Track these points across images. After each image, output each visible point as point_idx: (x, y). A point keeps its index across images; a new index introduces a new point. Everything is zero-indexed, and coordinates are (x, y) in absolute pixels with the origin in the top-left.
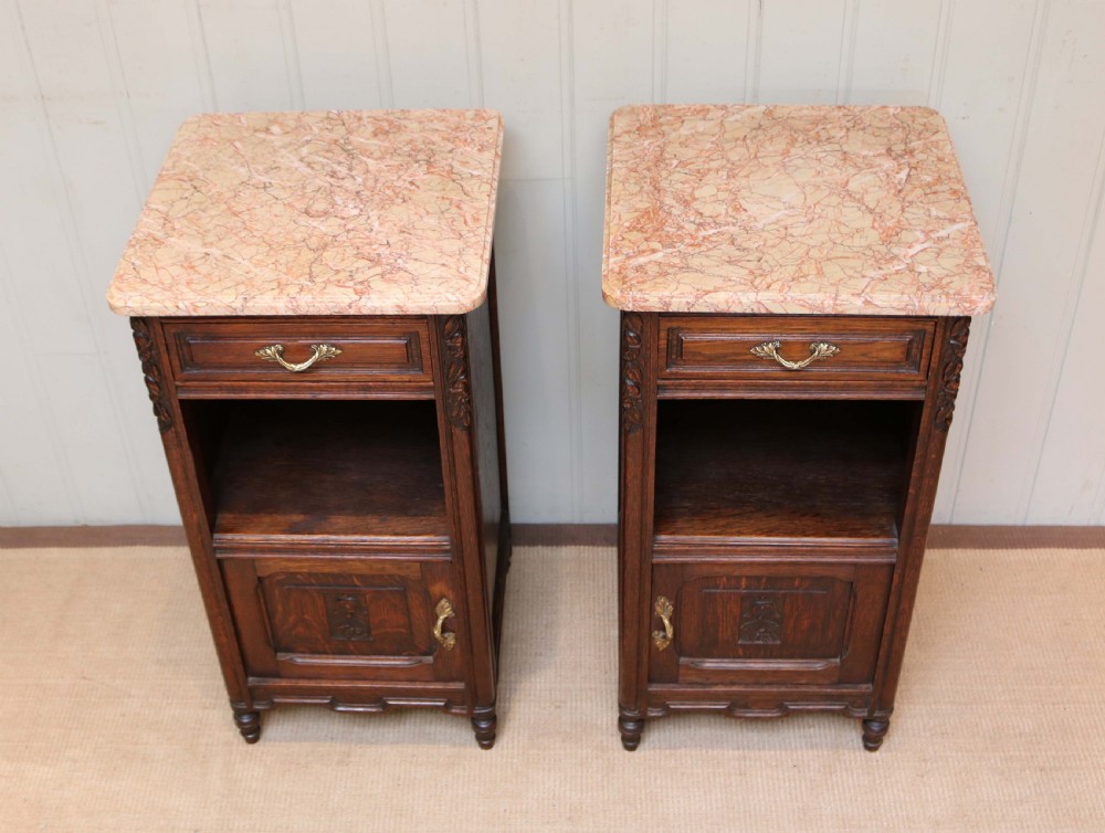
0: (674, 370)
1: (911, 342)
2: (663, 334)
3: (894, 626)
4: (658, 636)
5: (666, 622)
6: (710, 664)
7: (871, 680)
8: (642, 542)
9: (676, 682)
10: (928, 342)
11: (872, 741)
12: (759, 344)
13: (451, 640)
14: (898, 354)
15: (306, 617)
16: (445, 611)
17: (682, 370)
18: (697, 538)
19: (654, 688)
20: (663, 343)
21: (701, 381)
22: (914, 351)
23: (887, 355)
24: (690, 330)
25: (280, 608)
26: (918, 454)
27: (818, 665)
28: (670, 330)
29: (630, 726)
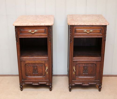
0: (75, 34)
1: (101, 30)
2: (74, 29)
3: (101, 71)
4: (73, 72)
5: (75, 70)
6: (80, 77)
7: (99, 79)
8: (72, 58)
9: (76, 80)
10: (102, 30)
11: (100, 90)
12: (84, 30)
13: (47, 73)
14: (99, 32)
15: (30, 70)
16: (47, 68)
17: (76, 34)
18: (78, 58)
19: (73, 81)
20: (74, 30)
21: (78, 35)
22: (101, 31)
23: (98, 32)
24: (77, 28)
25: (27, 69)
26: (102, 45)
27: (93, 77)
28: (75, 29)
29: (70, 87)
